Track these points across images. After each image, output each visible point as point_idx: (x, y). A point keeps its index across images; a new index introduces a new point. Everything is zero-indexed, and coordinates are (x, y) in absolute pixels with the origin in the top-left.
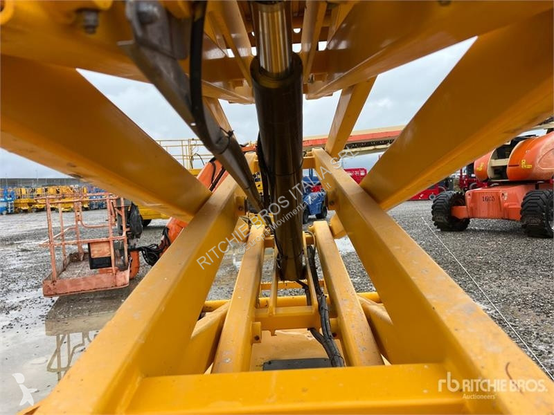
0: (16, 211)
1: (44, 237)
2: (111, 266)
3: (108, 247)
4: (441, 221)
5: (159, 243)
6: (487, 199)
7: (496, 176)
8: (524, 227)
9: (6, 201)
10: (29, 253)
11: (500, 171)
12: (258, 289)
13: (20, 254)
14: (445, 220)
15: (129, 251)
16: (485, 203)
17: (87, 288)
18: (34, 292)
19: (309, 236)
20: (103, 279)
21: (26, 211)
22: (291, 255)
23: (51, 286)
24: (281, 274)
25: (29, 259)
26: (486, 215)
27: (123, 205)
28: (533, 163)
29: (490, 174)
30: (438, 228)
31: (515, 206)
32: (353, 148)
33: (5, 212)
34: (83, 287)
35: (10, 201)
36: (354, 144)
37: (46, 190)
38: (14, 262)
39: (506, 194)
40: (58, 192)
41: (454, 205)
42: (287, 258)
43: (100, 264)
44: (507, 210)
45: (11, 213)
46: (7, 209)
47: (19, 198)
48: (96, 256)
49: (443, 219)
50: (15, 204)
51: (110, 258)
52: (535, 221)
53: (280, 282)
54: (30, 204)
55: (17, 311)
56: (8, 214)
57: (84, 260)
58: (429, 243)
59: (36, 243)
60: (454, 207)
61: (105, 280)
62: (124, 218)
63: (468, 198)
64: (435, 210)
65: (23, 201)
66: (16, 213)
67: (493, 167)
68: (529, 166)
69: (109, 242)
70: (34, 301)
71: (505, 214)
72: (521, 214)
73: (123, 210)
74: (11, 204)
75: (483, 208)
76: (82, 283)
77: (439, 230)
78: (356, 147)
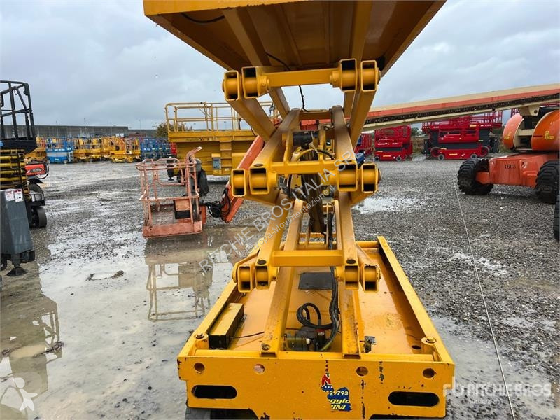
0: (76, 160)
1: (114, 188)
2: (190, 217)
3: (188, 204)
4: (466, 185)
5: (221, 200)
6: (509, 167)
7: (522, 145)
8: (537, 193)
9: (67, 151)
10: (109, 202)
11: (525, 140)
12: (299, 237)
13: (103, 203)
14: (469, 185)
15: (200, 205)
16: (507, 170)
17: (174, 233)
18: (130, 234)
19: (330, 206)
20: (185, 227)
21: (84, 161)
22: (317, 219)
23: (149, 230)
24: (312, 228)
25: (112, 208)
26: (506, 181)
27: (195, 171)
28: (556, 135)
29: (516, 143)
30: (462, 191)
31: (533, 175)
32: (385, 121)
33: (65, 162)
34: (171, 231)
35: (70, 151)
36: (385, 117)
37: (101, 141)
38: (101, 210)
39: (526, 163)
40: (112, 144)
41: (479, 171)
42: (315, 220)
43: (182, 215)
44: (525, 177)
45: (71, 163)
46: (67, 158)
47: (77, 148)
48: (180, 210)
49: (467, 184)
50: (74, 154)
51: (189, 211)
52: (548, 189)
53: (312, 233)
54: (87, 154)
55: (126, 247)
56: (68, 163)
57: (160, 210)
58: (448, 206)
59: (111, 193)
60: (479, 173)
61: (186, 227)
62: (196, 180)
63: (492, 164)
64: (461, 174)
65: (81, 151)
66: (75, 162)
67: (520, 137)
68: (552, 137)
69: (188, 199)
70: (134, 240)
71: (524, 181)
72: (536, 181)
73: (195, 174)
74: (71, 154)
75: (505, 175)
76: (170, 228)
77: (464, 193)
78: (387, 121)
